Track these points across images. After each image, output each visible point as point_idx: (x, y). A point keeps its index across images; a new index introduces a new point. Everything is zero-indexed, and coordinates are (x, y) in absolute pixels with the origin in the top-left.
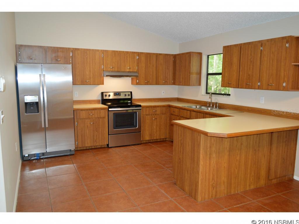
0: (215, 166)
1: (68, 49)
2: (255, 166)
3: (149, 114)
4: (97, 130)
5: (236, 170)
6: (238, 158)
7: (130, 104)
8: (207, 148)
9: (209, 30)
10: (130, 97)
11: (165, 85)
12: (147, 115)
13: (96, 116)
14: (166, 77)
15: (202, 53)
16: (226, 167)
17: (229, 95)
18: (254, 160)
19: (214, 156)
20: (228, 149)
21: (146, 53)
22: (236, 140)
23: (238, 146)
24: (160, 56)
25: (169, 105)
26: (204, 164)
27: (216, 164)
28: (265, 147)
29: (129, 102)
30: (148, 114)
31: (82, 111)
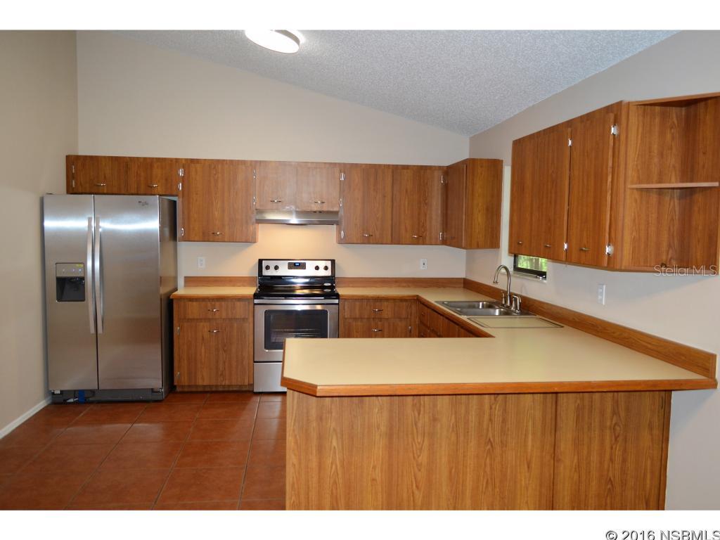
0: (340, 472)
1: (174, 163)
2: (490, 489)
3: (361, 318)
4: (225, 348)
5: (416, 492)
6: (423, 458)
7: (330, 290)
8: (308, 420)
9: (497, 98)
10: (328, 273)
11: (418, 244)
12: (355, 319)
13: (224, 316)
14: (421, 224)
15: (502, 161)
16: (379, 479)
17: (543, 274)
18: (485, 472)
19: (334, 443)
20: (383, 428)
21: (366, 164)
22: (414, 405)
23: (420, 425)
24: (405, 171)
25: (418, 296)
26: (300, 463)
27: (343, 466)
28: (530, 437)
29: (326, 284)
30: (358, 316)
31: (190, 303)
